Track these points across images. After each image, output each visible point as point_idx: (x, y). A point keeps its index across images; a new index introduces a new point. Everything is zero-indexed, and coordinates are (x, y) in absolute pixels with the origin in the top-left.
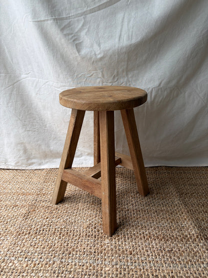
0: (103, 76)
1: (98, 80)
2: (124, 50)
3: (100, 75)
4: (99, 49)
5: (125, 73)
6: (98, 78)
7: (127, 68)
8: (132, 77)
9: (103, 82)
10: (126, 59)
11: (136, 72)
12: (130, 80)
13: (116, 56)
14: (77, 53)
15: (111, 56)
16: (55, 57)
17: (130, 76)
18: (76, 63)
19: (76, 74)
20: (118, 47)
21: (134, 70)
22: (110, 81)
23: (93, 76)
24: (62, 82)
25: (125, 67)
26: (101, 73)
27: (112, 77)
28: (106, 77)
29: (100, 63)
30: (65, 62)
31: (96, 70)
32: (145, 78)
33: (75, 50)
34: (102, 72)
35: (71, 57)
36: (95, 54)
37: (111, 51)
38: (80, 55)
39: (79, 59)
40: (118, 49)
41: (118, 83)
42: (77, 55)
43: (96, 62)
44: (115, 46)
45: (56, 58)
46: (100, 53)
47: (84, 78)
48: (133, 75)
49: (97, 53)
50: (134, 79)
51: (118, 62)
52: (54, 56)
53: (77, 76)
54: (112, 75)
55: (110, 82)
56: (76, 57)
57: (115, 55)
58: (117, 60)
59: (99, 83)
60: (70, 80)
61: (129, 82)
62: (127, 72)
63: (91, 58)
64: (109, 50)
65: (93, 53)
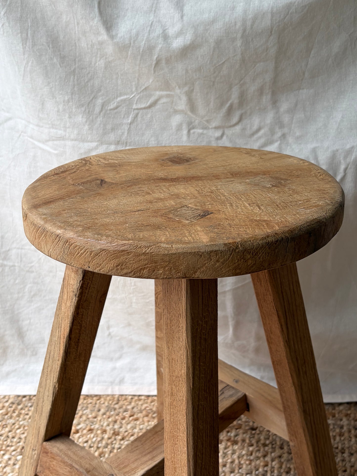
0: (193, 107)
1: (176, 120)
2: (267, 22)
3: (182, 104)
4: (177, 16)
5: (266, 99)
6: (176, 112)
7: (275, 81)
8: (292, 111)
9: (191, 127)
10: (273, 51)
11: (305, 93)
12: (286, 119)
13: (239, 43)
14: (102, 30)
15: (218, 42)
16: (29, 43)
17: (284, 106)
18: (101, 63)
19: (99, 101)
20: (245, 12)
21: (299, 89)
22: (214, 125)
23: (157, 107)
24: (53, 126)
25: (268, 77)
26: (184, 98)
27: (224, 109)
28: (201, 111)
29: (180, 67)
30: (63, 58)
31: (167, 86)
32: (338, 116)
33: (96, 22)
34: (189, 94)
35: (83, 44)
36: (165, 37)
37: (218, 26)
38: (112, 37)
39: (110, 49)
40: (244, 21)
41: (244, 129)
42: (104, 36)
43: (168, 61)
44: (233, 8)
45: (34, 45)
46: (180, 33)
47: (128, 114)
48: (296, 105)
49: (171, 31)
50: (300, 115)
51: (243, 60)
52: (24, 40)
53: (103, 106)
54: (222, 105)
55: (216, 128)
56: (101, 43)
57: (234, 40)
58: (239, 57)
59: (179, 128)
60: (80, 119)
61: (282, 126)
62: (274, 93)
63: (150, 49)
64: (214, 21)
65: (158, 31)
